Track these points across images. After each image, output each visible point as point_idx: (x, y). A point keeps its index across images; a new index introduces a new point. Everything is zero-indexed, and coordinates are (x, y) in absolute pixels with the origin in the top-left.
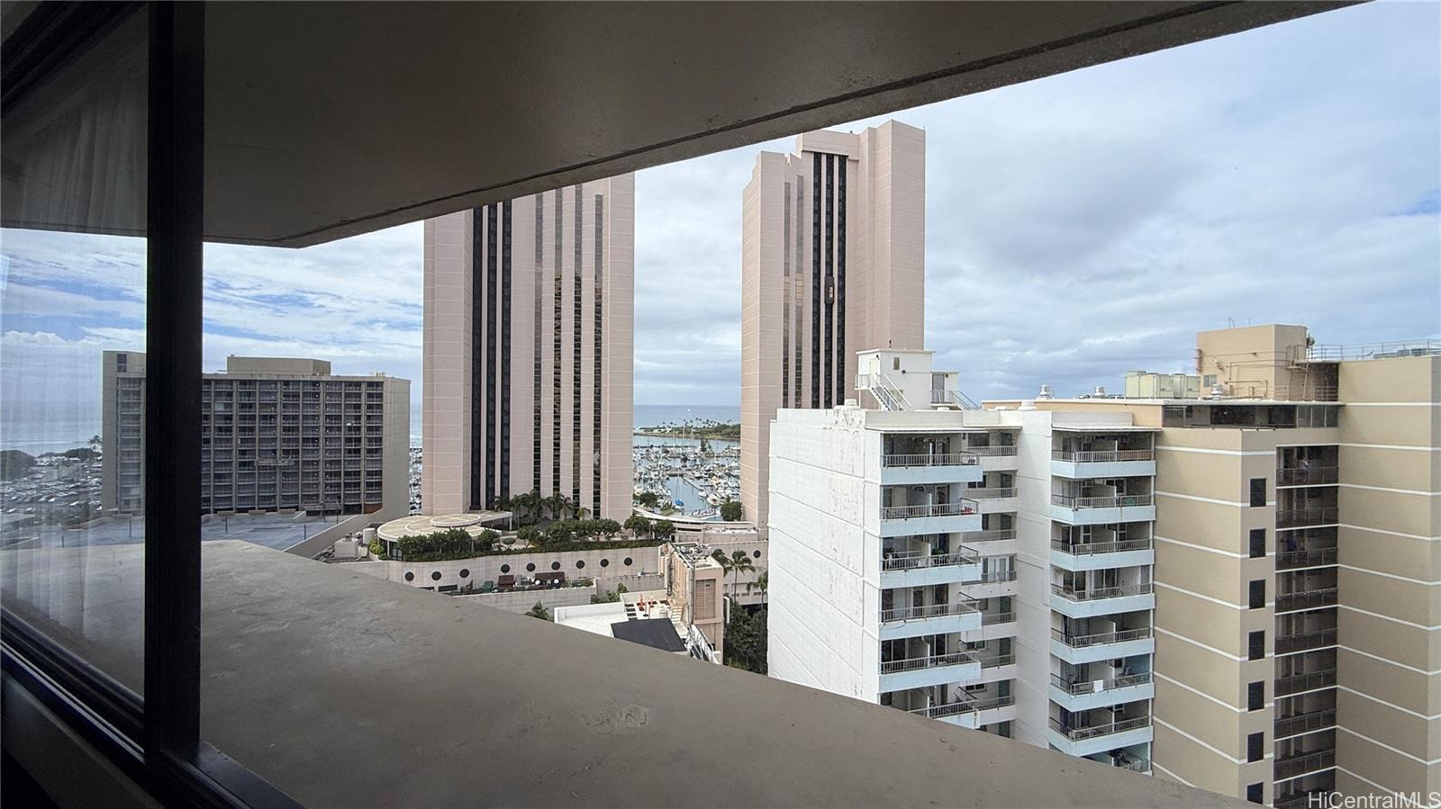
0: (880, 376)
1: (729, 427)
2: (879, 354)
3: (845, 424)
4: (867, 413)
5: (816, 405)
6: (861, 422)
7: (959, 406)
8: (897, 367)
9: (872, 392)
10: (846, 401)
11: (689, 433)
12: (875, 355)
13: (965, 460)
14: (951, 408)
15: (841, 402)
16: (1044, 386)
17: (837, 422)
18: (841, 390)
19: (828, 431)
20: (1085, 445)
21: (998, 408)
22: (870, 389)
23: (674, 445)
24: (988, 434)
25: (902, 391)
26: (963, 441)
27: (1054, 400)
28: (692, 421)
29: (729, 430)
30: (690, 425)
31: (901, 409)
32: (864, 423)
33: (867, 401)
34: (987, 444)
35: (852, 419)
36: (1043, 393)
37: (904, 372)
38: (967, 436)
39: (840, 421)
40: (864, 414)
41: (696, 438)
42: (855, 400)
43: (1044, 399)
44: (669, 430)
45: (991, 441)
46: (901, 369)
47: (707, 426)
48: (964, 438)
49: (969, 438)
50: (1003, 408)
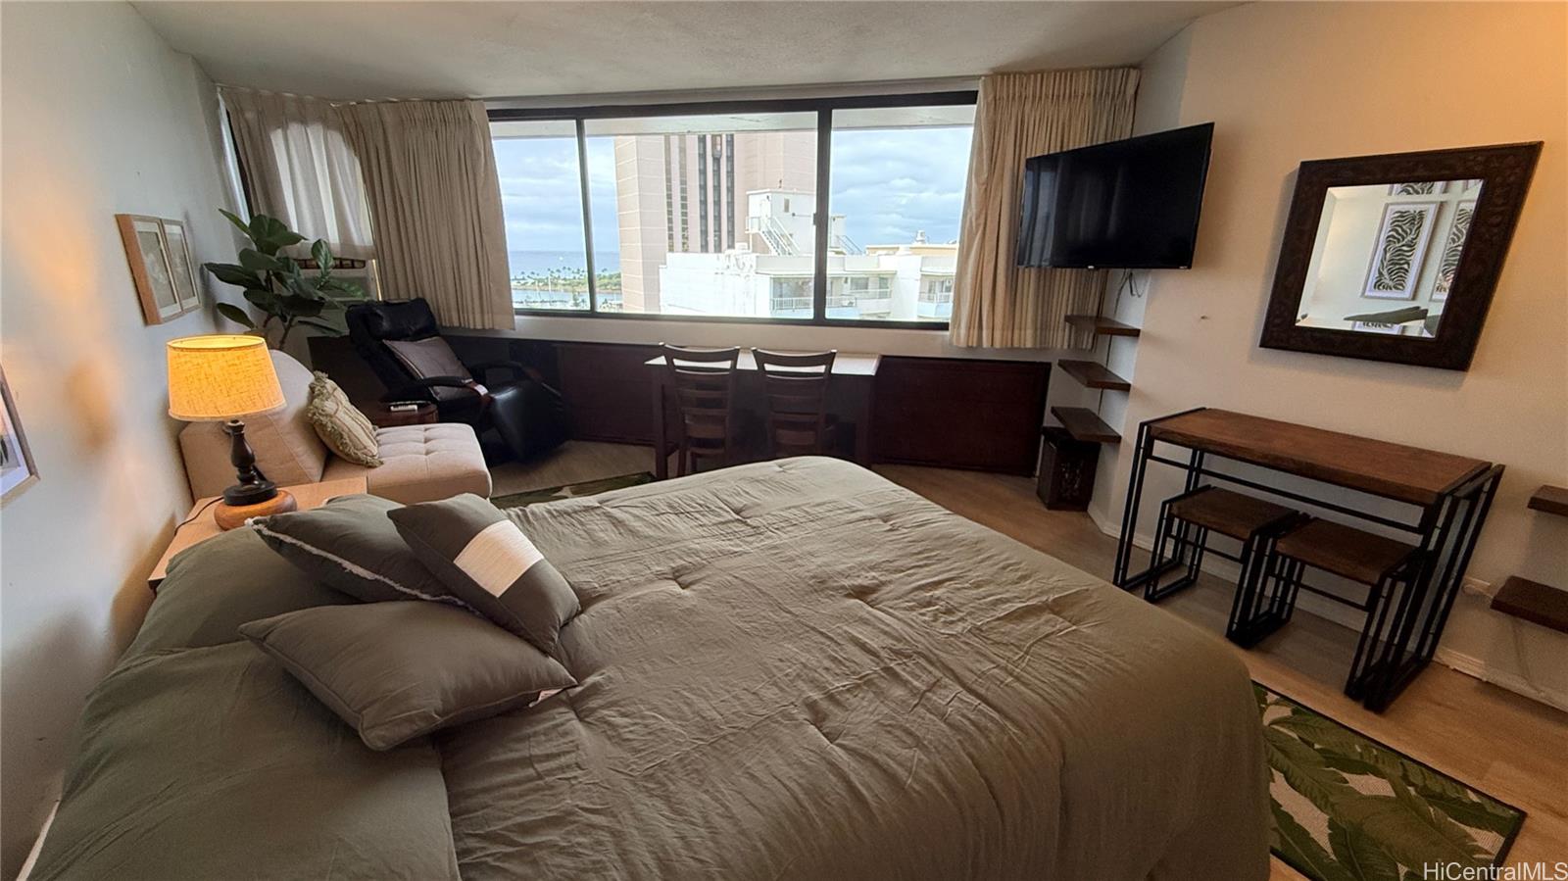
0: (771, 219)
1: (604, 277)
2: (769, 194)
3: (736, 268)
4: (757, 257)
5: (705, 248)
6: (751, 266)
7: (844, 251)
8: (787, 209)
9: (763, 235)
10: (737, 245)
11: (556, 285)
12: (766, 195)
13: (846, 303)
14: (837, 253)
15: (731, 246)
16: (920, 231)
17: (728, 267)
18: (731, 233)
19: (720, 276)
20: (947, 288)
21: (880, 252)
22: (761, 233)
23: (539, 300)
24: (868, 279)
25: (791, 235)
26: (845, 285)
27: (927, 245)
28: (558, 271)
29: (606, 281)
30: (556, 275)
31: (790, 254)
32: (754, 267)
33: (758, 245)
34: (866, 287)
35: (744, 264)
36: (919, 238)
37: (794, 215)
38: (849, 281)
39: (731, 265)
40: (755, 259)
41: (566, 291)
42: (746, 244)
43: (919, 245)
44: (530, 281)
45: (870, 285)
46: (791, 211)
47: (577, 276)
48: (846, 282)
49: (852, 282)
50: (885, 252)
